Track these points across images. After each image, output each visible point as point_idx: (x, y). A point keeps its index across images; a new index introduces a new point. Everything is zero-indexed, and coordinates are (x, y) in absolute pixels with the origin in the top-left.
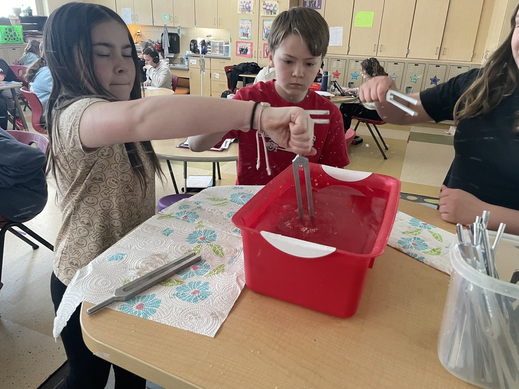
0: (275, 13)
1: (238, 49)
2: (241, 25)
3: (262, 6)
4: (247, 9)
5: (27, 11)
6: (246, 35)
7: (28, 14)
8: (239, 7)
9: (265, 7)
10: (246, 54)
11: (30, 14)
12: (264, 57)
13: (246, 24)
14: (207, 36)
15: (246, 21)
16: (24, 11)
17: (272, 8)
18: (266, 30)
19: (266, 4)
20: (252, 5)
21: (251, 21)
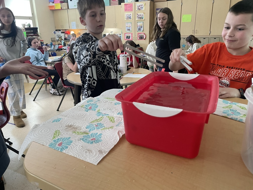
0: (143, 19)
1: (126, 37)
2: (126, 25)
3: (136, 16)
4: (129, 18)
5: (28, 25)
6: (129, 30)
7: (29, 27)
8: (125, 17)
9: (138, 16)
10: (129, 39)
11: (30, 26)
12: (138, 40)
13: (129, 25)
14: (111, 32)
15: (129, 24)
16: (27, 25)
17: (141, 16)
18: (138, 27)
19: (138, 15)
20: (131, 16)
21: (131, 23)
